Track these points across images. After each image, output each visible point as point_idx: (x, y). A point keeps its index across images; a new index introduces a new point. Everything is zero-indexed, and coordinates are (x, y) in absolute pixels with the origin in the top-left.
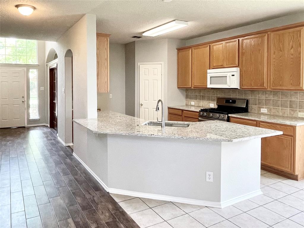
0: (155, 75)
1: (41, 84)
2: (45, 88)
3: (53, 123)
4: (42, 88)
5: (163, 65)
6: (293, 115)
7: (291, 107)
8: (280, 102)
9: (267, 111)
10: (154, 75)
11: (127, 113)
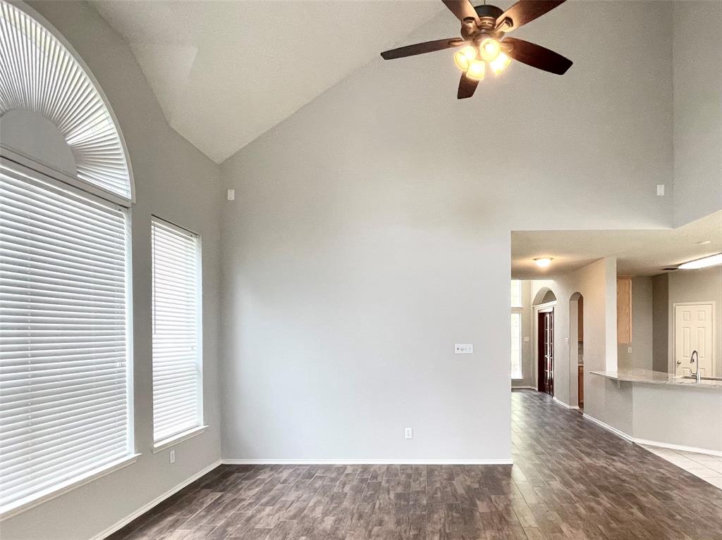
0: (702, 320)
1: (525, 331)
2: (530, 339)
3: (545, 385)
4: (527, 339)
5: (714, 307)
10: (700, 320)
11: (655, 369)
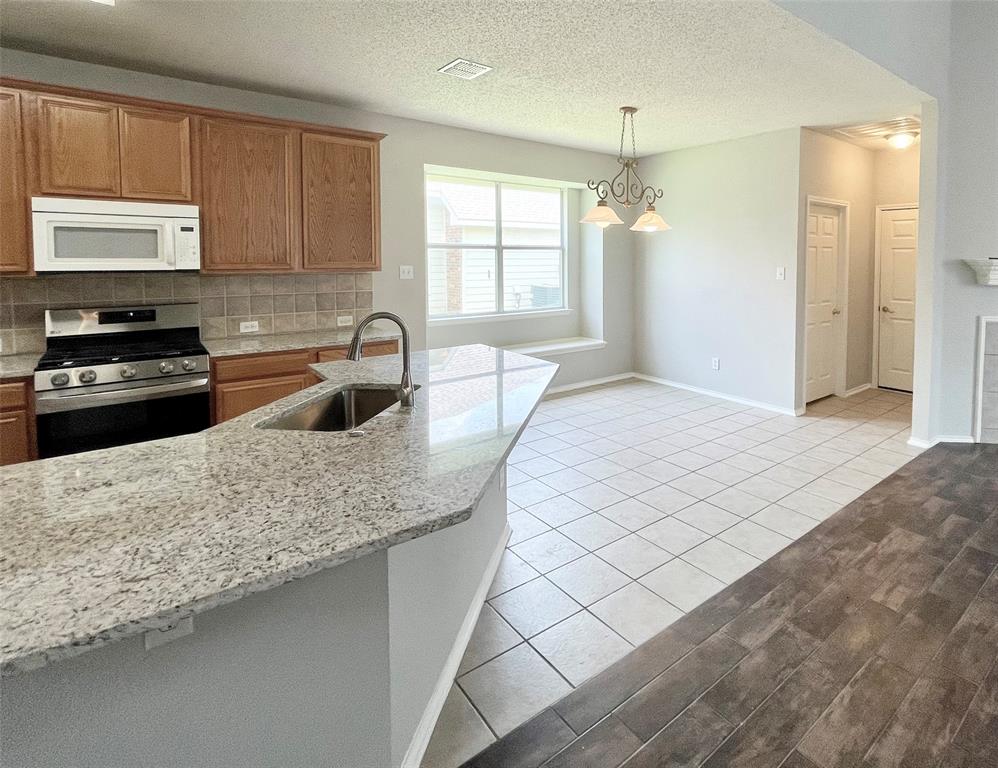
6: (325, 324)
7: (320, 307)
8: (292, 300)
9: (260, 326)
